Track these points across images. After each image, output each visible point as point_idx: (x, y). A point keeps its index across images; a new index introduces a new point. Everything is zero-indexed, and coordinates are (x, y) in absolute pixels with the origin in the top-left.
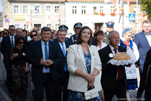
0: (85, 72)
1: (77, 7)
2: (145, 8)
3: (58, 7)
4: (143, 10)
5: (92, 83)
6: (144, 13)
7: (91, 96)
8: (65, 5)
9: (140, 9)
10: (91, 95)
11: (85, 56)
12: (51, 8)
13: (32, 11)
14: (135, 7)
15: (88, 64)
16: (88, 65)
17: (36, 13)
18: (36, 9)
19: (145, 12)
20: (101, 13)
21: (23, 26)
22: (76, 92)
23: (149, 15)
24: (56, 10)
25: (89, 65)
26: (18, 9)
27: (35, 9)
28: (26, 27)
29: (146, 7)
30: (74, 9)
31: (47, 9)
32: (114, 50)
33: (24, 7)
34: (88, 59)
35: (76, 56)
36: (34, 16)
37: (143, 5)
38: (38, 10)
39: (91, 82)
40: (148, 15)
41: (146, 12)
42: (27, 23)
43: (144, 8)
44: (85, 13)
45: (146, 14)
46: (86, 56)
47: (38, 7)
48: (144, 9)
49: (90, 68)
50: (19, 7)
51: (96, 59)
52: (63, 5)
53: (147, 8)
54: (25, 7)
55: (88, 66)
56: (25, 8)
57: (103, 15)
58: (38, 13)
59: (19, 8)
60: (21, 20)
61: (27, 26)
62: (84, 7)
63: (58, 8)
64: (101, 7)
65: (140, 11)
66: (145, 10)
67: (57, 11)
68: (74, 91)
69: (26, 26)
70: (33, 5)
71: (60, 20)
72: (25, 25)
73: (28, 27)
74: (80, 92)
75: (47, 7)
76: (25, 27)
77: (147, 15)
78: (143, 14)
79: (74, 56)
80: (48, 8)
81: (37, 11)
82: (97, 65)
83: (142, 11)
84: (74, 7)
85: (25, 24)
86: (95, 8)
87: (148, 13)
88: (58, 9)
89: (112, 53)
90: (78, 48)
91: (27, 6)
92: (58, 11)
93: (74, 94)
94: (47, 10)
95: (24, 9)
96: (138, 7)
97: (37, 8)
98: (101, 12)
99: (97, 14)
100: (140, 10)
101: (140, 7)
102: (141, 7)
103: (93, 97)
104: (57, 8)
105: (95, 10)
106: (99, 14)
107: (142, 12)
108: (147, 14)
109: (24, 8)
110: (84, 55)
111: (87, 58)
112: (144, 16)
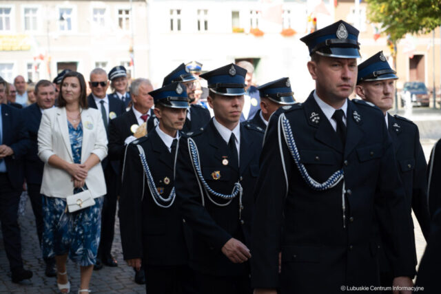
0: (68, 160)
1: (181, 12)
2: (382, 14)
3: (127, 12)
4: (373, 21)
5: (80, 181)
6: (377, 28)
7: (79, 205)
8: (146, 6)
9: (367, 15)
10: (79, 203)
11: (71, 129)
12: (106, 15)
13: (49, 23)
14: (351, 12)
15: (75, 145)
16: (75, 147)
17: (62, 28)
18: (62, 19)
19: (380, 25)
20: (254, 30)
21: (26, 67)
22: (52, 199)
23: (391, 35)
24: (121, 20)
25: (79, 146)
26: (7, 19)
27: (58, 17)
28: (33, 70)
29: (382, 11)
30: (175, 17)
31: (96, 16)
32: (142, 117)
33: (27, 11)
34: (76, 136)
35: (53, 130)
36: (56, 39)
37: (374, 7)
38: (69, 20)
39: (79, 179)
40: (387, 35)
41: (383, 26)
42: (35, 59)
43: (376, 14)
44: (206, 28)
45: (382, 33)
46: (74, 130)
47: (69, 11)
48: (377, 17)
49: (80, 152)
50: (13, 11)
51: (94, 135)
52: (140, 5)
53: (386, 15)
54: (31, 12)
55: (77, 149)
56: (30, 15)
57: (258, 33)
58: (70, 28)
59: (12, 15)
60: (18, 50)
61: (37, 67)
62: (202, 12)
63: (127, 16)
64: (254, 13)
65: (366, 22)
66: (379, 21)
67: (124, 22)
68: (48, 197)
69: (33, 67)
70: (54, 7)
71: (132, 51)
72: (30, 66)
73: (38, 70)
74: (59, 199)
75: (95, 11)
76: (30, 71)
77: (385, 34)
78: (374, 32)
79: (50, 130)
80: (99, 16)
81: (65, 23)
82: (96, 147)
83: (371, 23)
84: (175, 12)
85: (31, 61)
86: (235, 14)
87: (388, 29)
88: (127, 19)
89: (137, 123)
90: (59, 115)
91: (35, 10)
92: (127, 24)
93: (49, 203)
94: (95, 19)
95: (26, 18)
96: (360, 11)
97: (65, 16)
98: (254, 26)
99: (242, 31)
100: (367, 18)
101: (366, 12)
102: (369, 11)
103: (83, 206)
104: (124, 15)
105: (236, 20)
106: (247, 30)
107: (373, 25)
108: (385, 31)
109: (27, 15)
110: (69, 128)
111: (75, 133)
112: (377, 36)
